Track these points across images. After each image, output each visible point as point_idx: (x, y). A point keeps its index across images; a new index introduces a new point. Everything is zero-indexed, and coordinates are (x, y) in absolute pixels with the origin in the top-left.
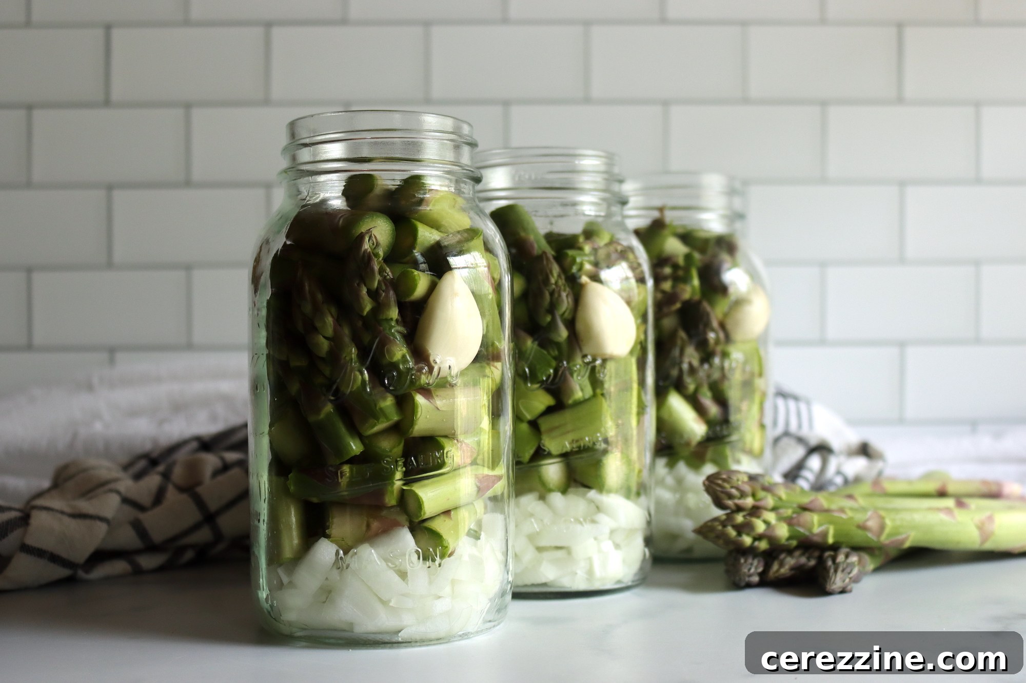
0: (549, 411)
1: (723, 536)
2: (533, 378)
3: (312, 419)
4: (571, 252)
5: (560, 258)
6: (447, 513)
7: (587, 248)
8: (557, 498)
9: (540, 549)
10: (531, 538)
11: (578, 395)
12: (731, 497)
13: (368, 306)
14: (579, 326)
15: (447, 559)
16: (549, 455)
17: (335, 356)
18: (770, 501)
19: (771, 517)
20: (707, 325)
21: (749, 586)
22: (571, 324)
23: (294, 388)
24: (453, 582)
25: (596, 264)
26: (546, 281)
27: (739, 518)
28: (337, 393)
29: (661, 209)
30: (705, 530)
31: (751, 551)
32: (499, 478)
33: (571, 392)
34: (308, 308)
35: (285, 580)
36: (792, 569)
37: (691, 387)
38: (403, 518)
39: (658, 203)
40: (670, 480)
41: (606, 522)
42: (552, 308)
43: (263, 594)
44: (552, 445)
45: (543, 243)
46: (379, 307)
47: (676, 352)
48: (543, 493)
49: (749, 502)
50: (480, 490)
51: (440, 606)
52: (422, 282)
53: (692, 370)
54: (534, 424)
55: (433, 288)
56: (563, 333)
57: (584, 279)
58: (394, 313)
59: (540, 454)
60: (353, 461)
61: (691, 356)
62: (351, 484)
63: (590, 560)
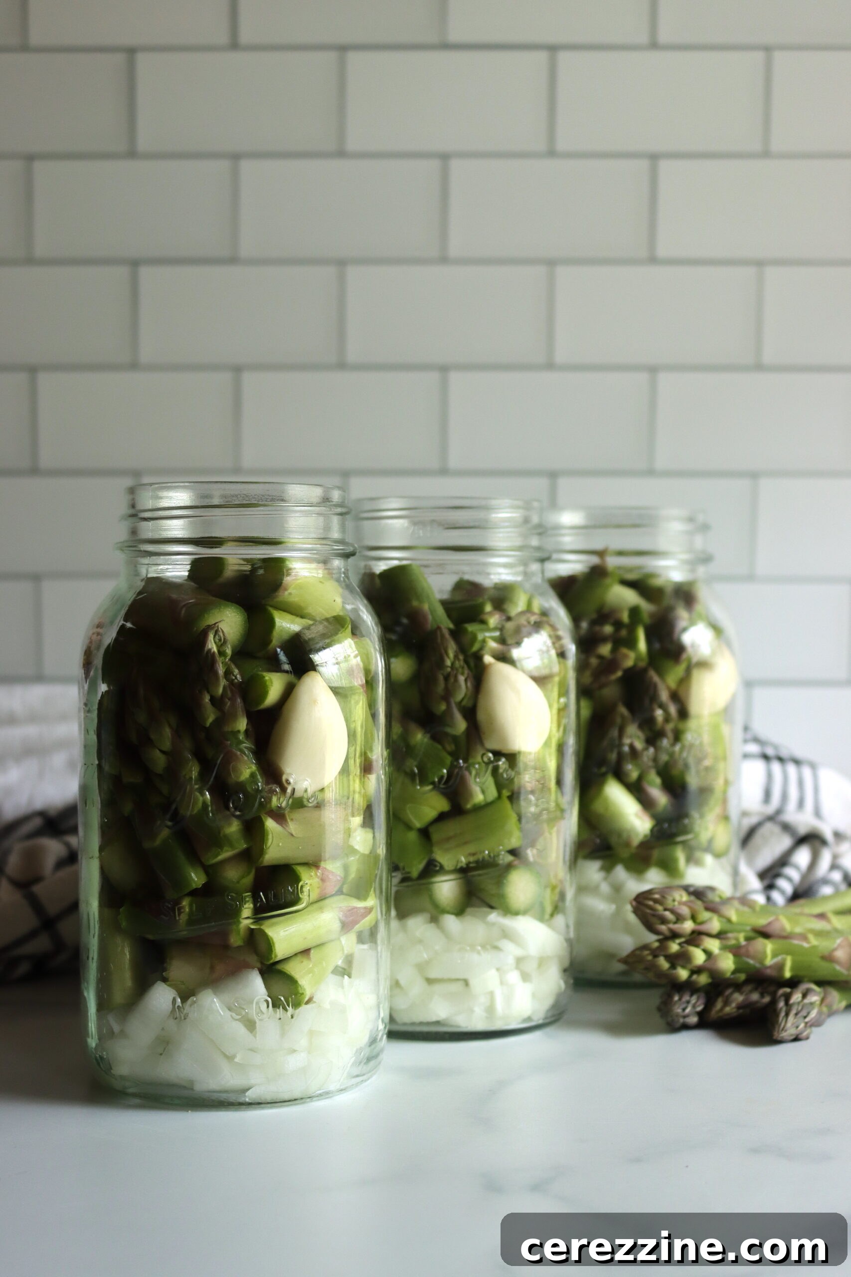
0: (442, 817)
1: (652, 967)
2: (423, 777)
3: (147, 845)
4: (471, 628)
5: (457, 634)
6: (306, 952)
7: (493, 620)
8: (451, 922)
9: (430, 981)
10: (421, 967)
11: (479, 797)
12: (664, 921)
13: (210, 716)
14: (481, 716)
15: (304, 1008)
16: (441, 870)
17: (173, 772)
18: (715, 925)
19: (714, 945)
20: (654, 698)
21: (685, 1027)
22: (471, 713)
23: (128, 808)
24: (311, 1033)
25: (502, 641)
26: (440, 663)
27: (674, 947)
28: (176, 817)
29: (601, 554)
30: (634, 959)
31: (688, 987)
32: (369, 910)
33: (469, 794)
34: (142, 717)
35: (116, 1028)
36: (739, 1007)
37: (634, 775)
38: (253, 959)
39: (598, 546)
40: (605, 888)
41: (511, 950)
42: (447, 696)
43: (92, 1042)
44: (446, 858)
45: (440, 611)
46: (224, 718)
47: (615, 733)
48: (436, 913)
49: (688, 926)
50: (346, 926)
51: (294, 1062)
52: (275, 685)
53: (634, 753)
54: (425, 833)
55: (289, 691)
56: (461, 725)
57: (488, 659)
58: (242, 724)
59: (431, 869)
60: (194, 893)
61: (634, 737)
62: (191, 922)
63: (492, 994)
